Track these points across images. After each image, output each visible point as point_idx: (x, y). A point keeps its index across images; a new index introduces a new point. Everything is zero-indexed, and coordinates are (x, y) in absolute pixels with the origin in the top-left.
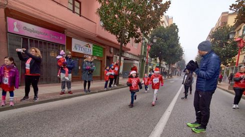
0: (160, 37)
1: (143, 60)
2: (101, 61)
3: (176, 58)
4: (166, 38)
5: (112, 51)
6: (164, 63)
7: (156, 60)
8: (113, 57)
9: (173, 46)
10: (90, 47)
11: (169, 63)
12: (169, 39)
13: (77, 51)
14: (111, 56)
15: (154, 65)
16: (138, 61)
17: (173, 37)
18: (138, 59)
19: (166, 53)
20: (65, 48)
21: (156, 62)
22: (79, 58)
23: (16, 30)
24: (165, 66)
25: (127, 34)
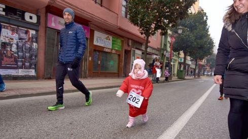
0: (185, 27)
1: (163, 54)
2: (119, 55)
3: (205, 52)
4: (192, 28)
5: (130, 44)
6: (189, 58)
7: (179, 54)
8: (130, 51)
9: (201, 37)
10: (109, 40)
11: (196, 59)
12: (196, 29)
13: (98, 44)
14: (129, 49)
15: (176, 60)
16: (157, 55)
17: (201, 27)
18: (157, 52)
19: (193, 46)
20: (89, 41)
21: (179, 57)
22: (99, 51)
23: (53, 25)
24: (190, 63)
25: (153, 26)
